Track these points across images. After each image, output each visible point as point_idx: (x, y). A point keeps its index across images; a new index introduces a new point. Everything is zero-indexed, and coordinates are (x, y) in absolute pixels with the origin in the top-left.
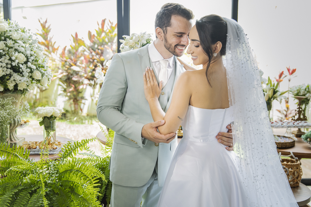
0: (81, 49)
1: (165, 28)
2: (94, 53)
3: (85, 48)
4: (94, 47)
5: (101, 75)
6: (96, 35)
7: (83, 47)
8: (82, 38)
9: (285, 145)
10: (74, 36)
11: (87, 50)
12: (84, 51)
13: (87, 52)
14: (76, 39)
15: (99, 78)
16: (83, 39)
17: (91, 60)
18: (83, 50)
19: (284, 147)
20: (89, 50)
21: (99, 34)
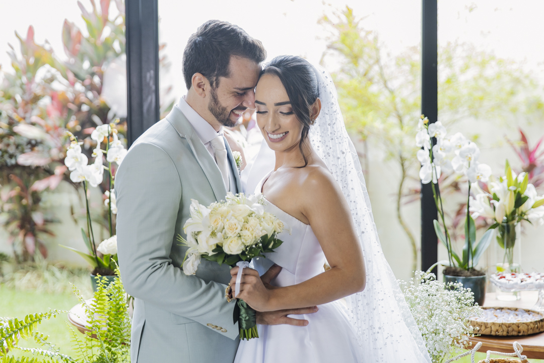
0: (42, 73)
1: (215, 78)
2: (79, 87)
3: (54, 71)
4: (81, 68)
5: (80, 163)
6: (85, 33)
7: (47, 67)
8: (47, 42)
9: (516, 328)
10: (24, 36)
11: (59, 76)
12: (52, 79)
13: (60, 82)
14: (28, 43)
15: (75, 169)
16: (47, 47)
17: (72, 106)
18: (49, 76)
19: (515, 333)
20: (66, 78)
21: (95, 31)
